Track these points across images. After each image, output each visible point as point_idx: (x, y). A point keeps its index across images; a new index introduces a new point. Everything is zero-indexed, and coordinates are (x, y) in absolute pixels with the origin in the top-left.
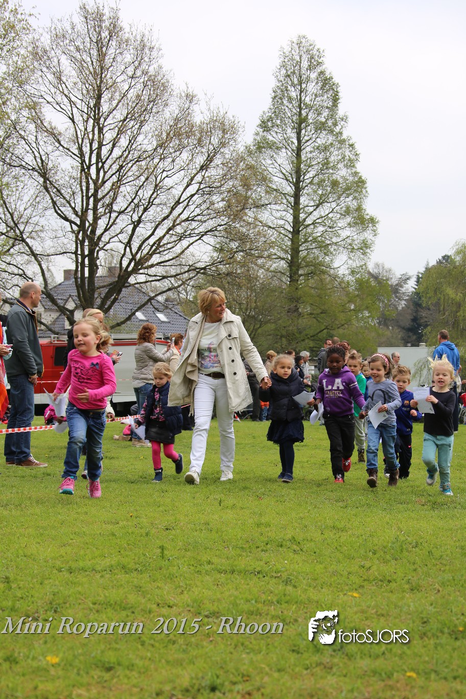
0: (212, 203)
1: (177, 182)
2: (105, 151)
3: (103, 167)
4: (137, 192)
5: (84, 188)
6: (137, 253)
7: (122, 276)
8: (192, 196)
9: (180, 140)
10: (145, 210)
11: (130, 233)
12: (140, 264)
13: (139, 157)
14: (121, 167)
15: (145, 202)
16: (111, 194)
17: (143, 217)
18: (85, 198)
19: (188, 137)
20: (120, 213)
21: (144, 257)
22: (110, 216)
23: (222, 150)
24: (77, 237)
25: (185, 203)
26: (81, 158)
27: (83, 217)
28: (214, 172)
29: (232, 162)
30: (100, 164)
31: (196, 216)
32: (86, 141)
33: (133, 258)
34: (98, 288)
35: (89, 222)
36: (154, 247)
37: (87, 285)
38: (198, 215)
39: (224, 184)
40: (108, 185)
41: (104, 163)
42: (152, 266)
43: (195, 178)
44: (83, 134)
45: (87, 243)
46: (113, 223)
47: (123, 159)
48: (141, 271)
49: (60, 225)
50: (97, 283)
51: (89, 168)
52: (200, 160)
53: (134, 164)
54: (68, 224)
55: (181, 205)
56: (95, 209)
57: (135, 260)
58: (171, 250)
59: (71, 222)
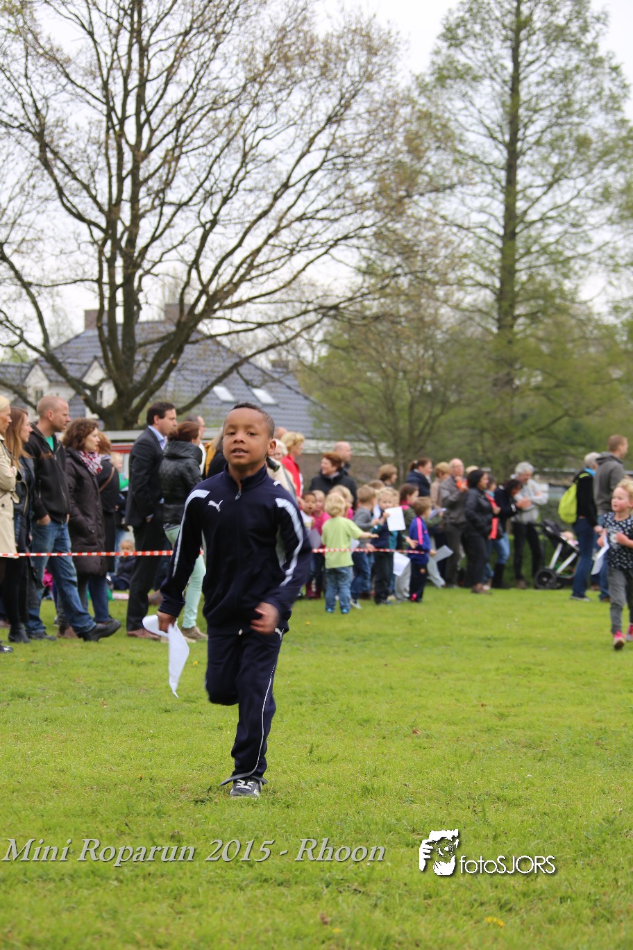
0: (349, 187)
1: (282, 148)
2: (151, 91)
3: (148, 120)
4: (211, 167)
5: (114, 161)
6: (211, 280)
7: (185, 323)
8: (313, 172)
9: (288, 68)
10: (225, 200)
11: (197, 244)
12: (216, 300)
13: (214, 102)
14: (180, 122)
15: (225, 186)
16: (163, 171)
17: (223, 212)
18: (114, 179)
19: (304, 63)
20: (180, 206)
21: (224, 286)
22: (161, 214)
23: (367, 86)
24: (101, 253)
25: (300, 187)
26: (107, 103)
27: (112, 213)
28: (352, 130)
29: (385, 108)
30: (143, 117)
31: (317, 211)
32: (118, 74)
33: (204, 291)
34: (141, 345)
35: (123, 223)
36: (242, 271)
37: (120, 337)
38: (324, 208)
39: (370, 150)
40: (156, 157)
41: (149, 114)
42: (239, 304)
43: (317, 139)
44: (109, 60)
45: (119, 262)
46: (168, 225)
47: (184, 104)
48: (219, 314)
49: (71, 228)
50: (140, 336)
51: (122, 121)
52: (326, 106)
53: (204, 115)
54: (83, 227)
55: (291, 191)
56: (134, 200)
57: (207, 294)
58: (271, 275)
59: (90, 223)
